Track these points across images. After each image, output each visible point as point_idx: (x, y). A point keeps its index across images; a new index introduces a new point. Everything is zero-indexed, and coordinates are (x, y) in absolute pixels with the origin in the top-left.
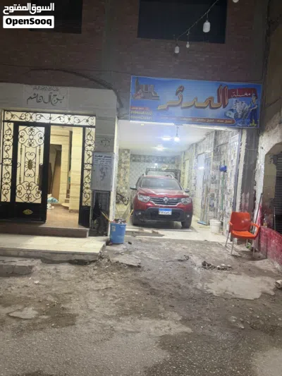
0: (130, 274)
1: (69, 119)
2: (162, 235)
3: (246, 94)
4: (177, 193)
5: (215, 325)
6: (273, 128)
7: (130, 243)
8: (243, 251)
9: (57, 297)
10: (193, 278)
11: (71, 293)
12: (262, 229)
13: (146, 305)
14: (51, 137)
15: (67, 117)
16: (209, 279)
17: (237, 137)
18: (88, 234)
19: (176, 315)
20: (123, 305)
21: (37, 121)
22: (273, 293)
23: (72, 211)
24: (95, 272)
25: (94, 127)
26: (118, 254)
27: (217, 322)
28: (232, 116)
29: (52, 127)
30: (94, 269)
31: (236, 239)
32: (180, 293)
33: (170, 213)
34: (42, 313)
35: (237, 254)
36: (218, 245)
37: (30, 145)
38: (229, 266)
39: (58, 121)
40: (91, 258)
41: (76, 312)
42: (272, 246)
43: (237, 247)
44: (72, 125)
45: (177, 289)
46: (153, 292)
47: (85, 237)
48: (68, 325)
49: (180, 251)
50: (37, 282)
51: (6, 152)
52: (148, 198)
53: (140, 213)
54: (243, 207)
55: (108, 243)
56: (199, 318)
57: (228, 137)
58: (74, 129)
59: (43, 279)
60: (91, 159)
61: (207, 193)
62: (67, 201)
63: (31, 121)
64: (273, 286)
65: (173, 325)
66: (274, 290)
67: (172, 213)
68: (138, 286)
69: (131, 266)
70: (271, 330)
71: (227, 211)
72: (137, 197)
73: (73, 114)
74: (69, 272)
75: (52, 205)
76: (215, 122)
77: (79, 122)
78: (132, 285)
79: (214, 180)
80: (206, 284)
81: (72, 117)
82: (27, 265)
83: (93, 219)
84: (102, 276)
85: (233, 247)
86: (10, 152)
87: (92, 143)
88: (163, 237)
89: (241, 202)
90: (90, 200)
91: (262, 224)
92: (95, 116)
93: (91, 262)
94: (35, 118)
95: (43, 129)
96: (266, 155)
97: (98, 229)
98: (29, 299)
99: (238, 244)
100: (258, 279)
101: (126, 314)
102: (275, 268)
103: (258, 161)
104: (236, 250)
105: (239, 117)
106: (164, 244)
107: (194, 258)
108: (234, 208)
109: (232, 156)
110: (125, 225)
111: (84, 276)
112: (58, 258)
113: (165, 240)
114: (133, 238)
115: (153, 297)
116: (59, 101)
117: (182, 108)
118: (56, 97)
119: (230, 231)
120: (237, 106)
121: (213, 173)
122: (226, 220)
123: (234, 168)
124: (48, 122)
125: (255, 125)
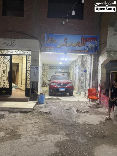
0: (45, 116)
1: (20, 52)
2: (61, 99)
3: (93, 40)
4: (67, 81)
5: (80, 136)
6: (104, 54)
7: (47, 103)
8: (94, 105)
9: (14, 127)
10: (72, 117)
11: (20, 125)
12: (101, 95)
13: (51, 129)
15: (19, 51)
16: (78, 117)
17: (90, 58)
18: (29, 100)
19: (63, 133)
20: (42, 129)
21: (7, 53)
22: (104, 122)
24: (31, 116)
25: (30, 55)
26: (41, 108)
27: (80, 135)
28: (87, 49)
29: (13, 55)
30: (31, 115)
31: (91, 100)
32: (66, 123)
33: (64, 90)
34: (7, 134)
35: (91, 106)
36: (83, 102)
37: (4, 64)
38: (87, 111)
39: (15, 53)
40: (29, 110)
41: (21, 133)
42: (105, 102)
43: (91, 103)
44: (21, 55)
45: (65, 122)
46: (55, 123)
47: (28, 101)
48: (17, 139)
49: (67, 105)
50: (6, 121)
52: (55, 84)
53: (52, 90)
54: (93, 87)
55: (37, 104)
56: (73, 134)
57: (87, 58)
58: (23, 56)
59: (9, 120)
60: (29, 69)
61: (80, 81)
62: (21, 86)
63: (4, 53)
64: (105, 118)
65: (62, 137)
66: (105, 120)
67: (65, 90)
68: (49, 121)
69: (46, 113)
70: (103, 137)
71: (87, 88)
72: (50, 83)
73: (21, 50)
74: (20, 116)
75: (15, 88)
76: (81, 52)
77: (24, 53)
78: (46, 121)
79: (82, 76)
80: (77, 119)
81: (21, 51)
82: (2, 114)
83: (31, 94)
84: (34, 117)
85: (89, 103)
87: (30, 62)
88: (61, 100)
89: (92, 84)
90: (30, 86)
91: (101, 93)
92: (31, 50)
93: (29, 112)
94: (6, 52)
95: (9, 57)
96: (102, 64)
97: (33, 98)
98: (2, 128)
99: (92, 102)
100: (99, 116)
101: (42, 133)
102: (106, 111)
103: (99, 67)
104: (91, 104)
105: (90, 49)
106: (61, 103)
107: (73, 108)
108: (90, 87)
109: (88, 65)
110: (45, 96)
111: (26, 118)
112: (16, 111)
113: (62, 101)
114: (48, 101)
115: (55, 125)
116: (15, 45)
117: (67, 46)
118: (14, 43)
119: (88, 97)
120: (89, 45)
121: (82, 73)
122: (87, 92)
123: (89, 70)
124: (11, 53)
125: (97, 53)
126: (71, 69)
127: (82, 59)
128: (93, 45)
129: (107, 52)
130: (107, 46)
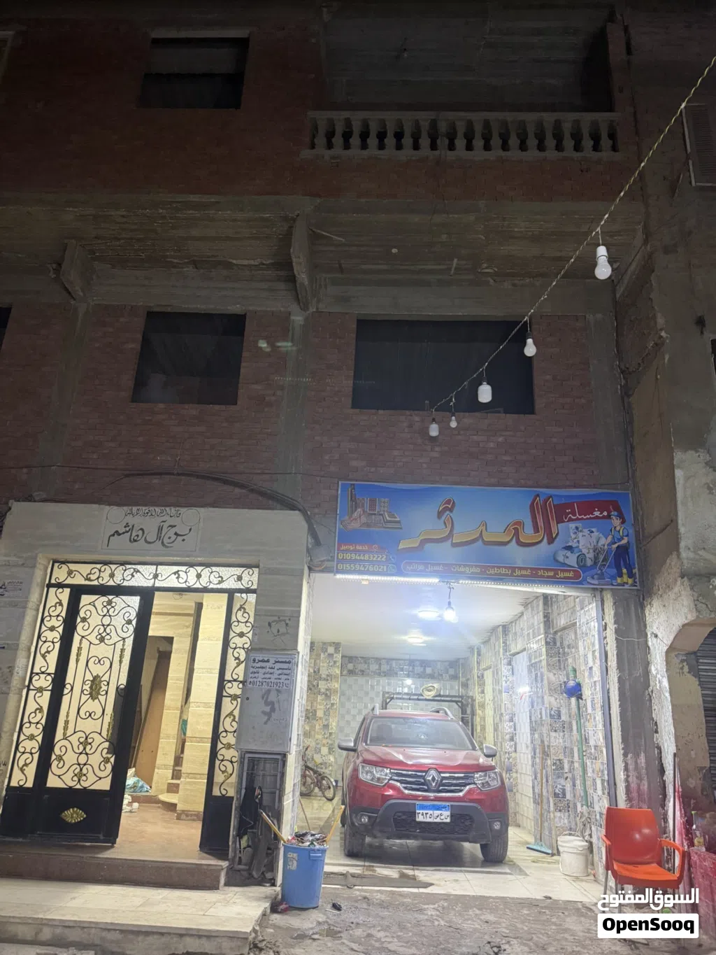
1: (199, 576)
2: (426, 885)
3: (597, 513)
4: (460, 757)
6: (669, 587)
7: (336, 907)
14: (153, 619)
15: (193, 572)
17: (592, 609)
18: (222, 880)
21: (126, 584)
23: (183, 816)
25: (254, 591)
26: (302, 936)
28: (572, 560)
29: (157, 593)
33: (444, 816)
37: (102, 640)
39: (173, 582)
40: (229, 950)
44: (205, 590)
47: (212, 886)
49: (474, 929)
51: (44, 656)
52: (384, 774)
53: (365, 820)
54: (634, 794)
55: (274, 908)
57: (574, 612)
58: (208, 600)
60: (241, 670)
61: (543, 760)
62: (173, 789)
63: (110, 583)
67: (452, 816)
71: (597, 808)
72: (355, 770)
73: (207, 565)
75: (135, 799)
76: (533, 576)
77: (220, 582)
79: (556, 721)
81: (206, 572)
83: (240, 835)
86: (53, 658)
87: (245, 630)
88: (429, 890)
89: (627, 780)
91: (691, 844)
92: (257, 566)
94: (121, 576)
95: (135, 601)
96: (667, 652)
97: (250, 864)
103: (653, 669)
105: (589, 563)
106: (431, 910)
107: (515, 950)
108: (613, 797)
109: (590, 656)
110: (324, 851)
113: (433, 898)
114: (347, 892)
116: (180, 538)
117: (454, 545)
118: (174, 530)
119: (608, 867)
120: (581, 538)
121: (552, 701)
122: (598, 835)
123: (599, 687)
124: (149, 584)
125: (630, 581)
126: (481, 677)
127: (546, 616)
128: (603, 541)
129: (690, 579)
130: (682, 544)
